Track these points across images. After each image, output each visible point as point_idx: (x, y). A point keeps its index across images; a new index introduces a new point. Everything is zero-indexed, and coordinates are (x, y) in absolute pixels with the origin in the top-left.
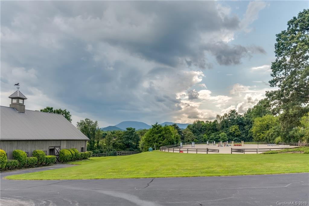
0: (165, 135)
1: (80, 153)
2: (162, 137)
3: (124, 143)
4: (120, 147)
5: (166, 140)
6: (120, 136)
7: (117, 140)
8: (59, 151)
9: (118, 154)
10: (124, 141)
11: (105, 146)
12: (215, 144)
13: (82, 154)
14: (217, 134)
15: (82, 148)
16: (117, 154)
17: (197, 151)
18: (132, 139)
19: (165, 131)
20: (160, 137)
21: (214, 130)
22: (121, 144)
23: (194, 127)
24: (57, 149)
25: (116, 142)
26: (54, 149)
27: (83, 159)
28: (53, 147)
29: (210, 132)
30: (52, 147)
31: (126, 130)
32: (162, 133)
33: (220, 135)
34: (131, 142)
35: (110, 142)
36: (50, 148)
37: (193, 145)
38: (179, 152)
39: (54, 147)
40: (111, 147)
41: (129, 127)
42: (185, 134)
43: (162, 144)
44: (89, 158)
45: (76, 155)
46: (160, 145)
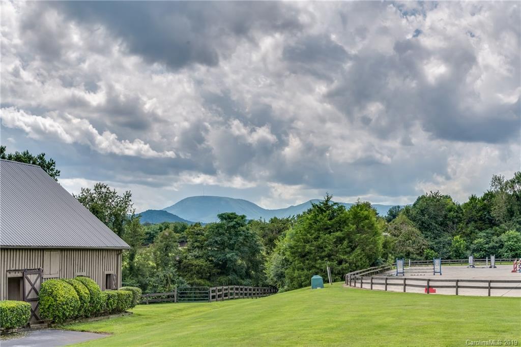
0: (357, 237)
1: (104, 294)
2: (345, 243)
3: (211, 261)
4: (197, 272)
5: (358, 251)
6: (200, 238)
7: (189, 250)
8: (37, 286)
9: (213, 297)
10: (210, 254)
11: (153, 268)
12: (493, 264)
13: (109, 297)
14: (493, 234)
15: (108, 276)
16: (211, 294)
17: (490, 288)
18: (236, 247)
19: (357, 224)
20: (340, 240)
21: (484, 221)
22: (201, 262)
23: (422, 212)
24: (33, 278)
25: (186, 258)
26: (22, 278)
27: (110, 314)
28: (19, 270)
29: (471, 227)
30: (15, 271)
31: (218, 221)
32: (346, 229)
33: (503, 237)
34: (232, 256)
35: (168, 256)
36: (9, 275)
37: (437, 268)
38: (422, 291)
39: (24, 271)
40: (171, 271)
41: (228, 211)
42: (397, 232)
43: (347, 265)
44: (130, 310)
45: (91, 298)
46: (340, 268)
